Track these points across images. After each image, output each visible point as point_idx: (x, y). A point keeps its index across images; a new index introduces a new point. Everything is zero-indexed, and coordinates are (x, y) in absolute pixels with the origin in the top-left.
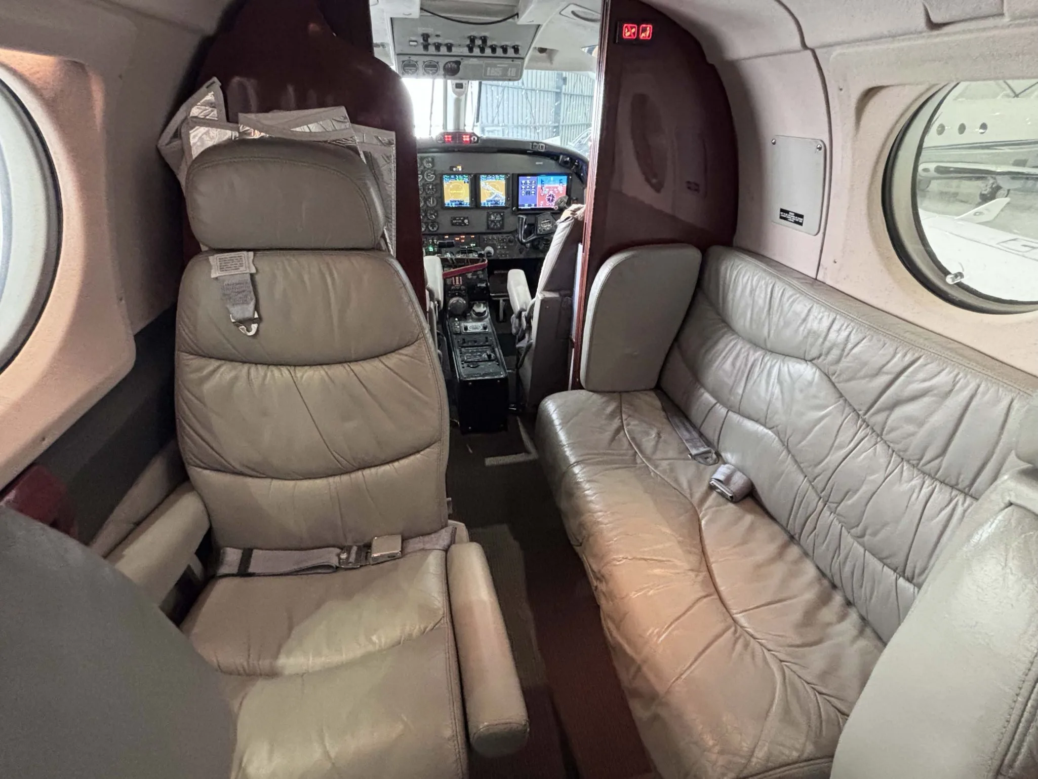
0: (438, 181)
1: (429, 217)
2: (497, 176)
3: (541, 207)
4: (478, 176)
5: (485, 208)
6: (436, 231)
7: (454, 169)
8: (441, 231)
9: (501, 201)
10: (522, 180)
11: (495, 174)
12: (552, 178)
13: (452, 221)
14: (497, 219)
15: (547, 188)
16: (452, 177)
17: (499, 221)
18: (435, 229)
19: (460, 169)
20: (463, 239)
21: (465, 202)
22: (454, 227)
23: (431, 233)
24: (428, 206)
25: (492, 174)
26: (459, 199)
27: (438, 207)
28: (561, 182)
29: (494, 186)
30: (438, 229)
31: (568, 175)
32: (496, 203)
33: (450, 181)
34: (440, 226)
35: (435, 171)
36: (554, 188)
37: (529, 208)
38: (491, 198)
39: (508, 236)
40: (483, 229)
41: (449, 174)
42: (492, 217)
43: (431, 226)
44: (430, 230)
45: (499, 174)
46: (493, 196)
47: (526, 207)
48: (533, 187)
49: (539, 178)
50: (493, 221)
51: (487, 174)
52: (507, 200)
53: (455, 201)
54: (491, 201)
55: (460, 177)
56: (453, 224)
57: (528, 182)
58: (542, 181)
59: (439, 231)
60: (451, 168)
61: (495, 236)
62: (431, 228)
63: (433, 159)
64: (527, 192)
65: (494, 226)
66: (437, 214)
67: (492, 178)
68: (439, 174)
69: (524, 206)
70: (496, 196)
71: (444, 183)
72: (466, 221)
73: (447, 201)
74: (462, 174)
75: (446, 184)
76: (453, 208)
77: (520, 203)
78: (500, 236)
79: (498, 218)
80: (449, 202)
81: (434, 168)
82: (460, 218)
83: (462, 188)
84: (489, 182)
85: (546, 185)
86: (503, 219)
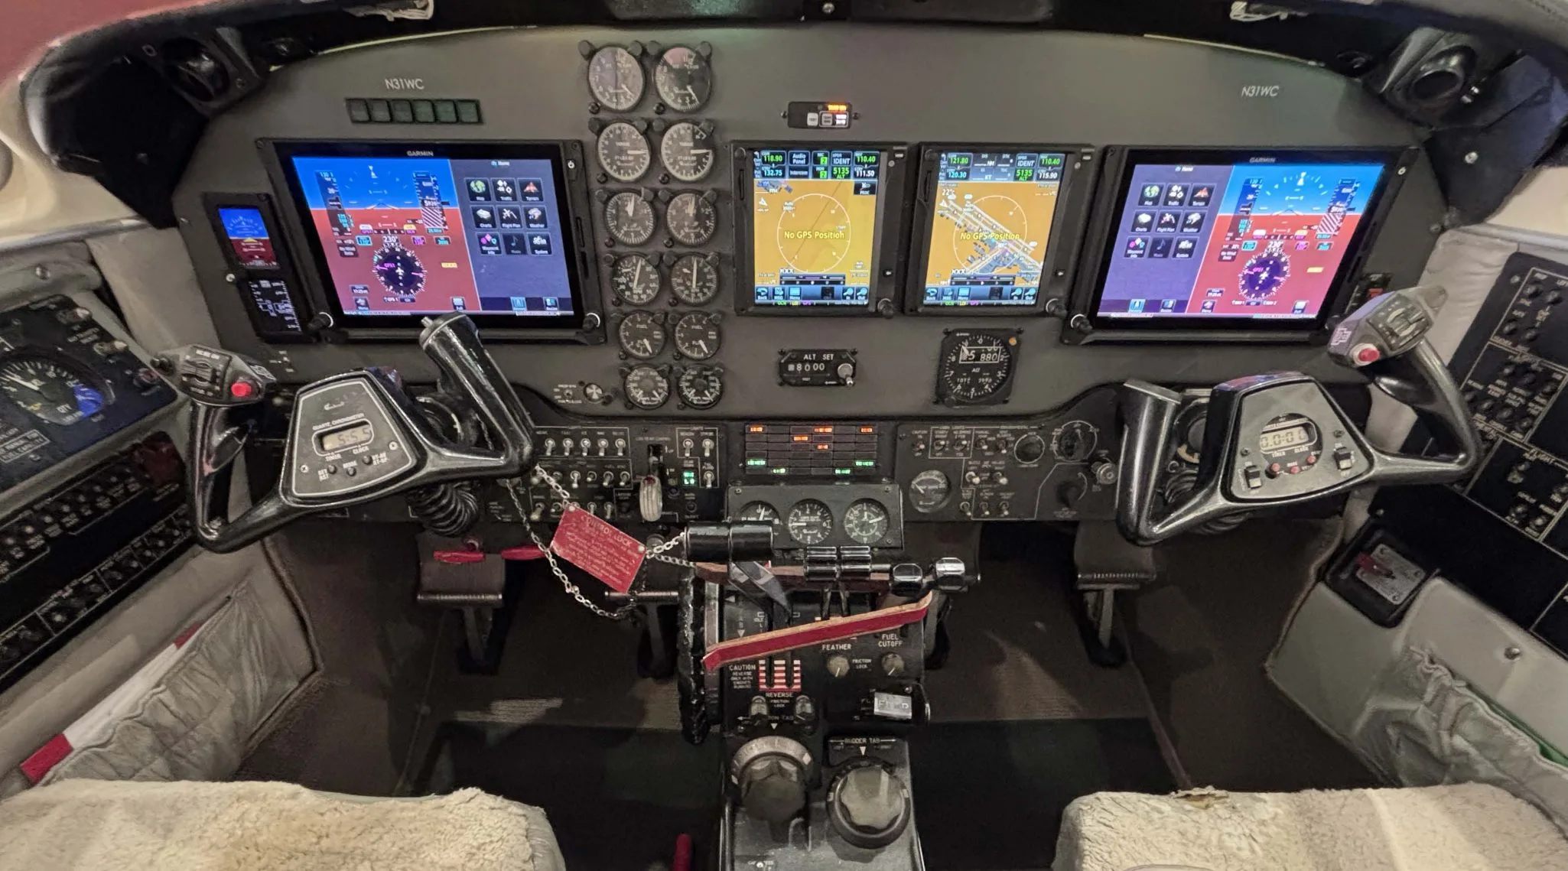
0: (726, 182)
1: (683, 349)
2: (1023, 160)
3: (1206, 313)
4: (927, 154)
5: (939, 313)
6: (711, 405)
7: (812, 119)
8: (737, 405)
9: (1020, 284)
10: (1148, 182)
11: (1014, 149)
12: (1303, 175)
13: (782, 368)
14: (985, 359)
15: (1260, 223)
16: (799, 158)
17: (991, 369)
18: (709, 397)
19: (842, 120)
20: (824, 438)
21: (851, 283)
22: (789, 391)
23: (688, 412)
24: (677, 300)
25: (998, 149)
26: (825, 272)
27: (729, 307)
28: (1341, 197)
29: (998, 211)
30: (718, 399)
31: (1388, 157)
32: (997, 293)
33: (787, 181)
34: (730, 387)
35: (715, 126)
36: (1297, 222)
37: (1149, 315)
38: (974, 269)
39: (1017, 434)
40: (915, 397)
41: (786, 147)
42: (966, 352)
43: (692, 384)
44: (686, 403)
45: (1034, 149)
46: (989, 258)
47: (1136, 312)
48: (1195, 217)
49: (1237, 173)
50: (961, 369)
51: (975, 148)
52: (1050, 277)
53: (805, 281)
54: (975, 281)
55: (838, 158)
56: (785, 380)
57: (1176, 191)
58: (1247, 189)
59: (727, 408)
60: (796, 115)
61: (961, 431)
62: (690, 394)
63: (705, 60)
64: (1156, 242)
65: (966, 388)
66: (720, 334)
67: (994, 171)
68: (738, 143)
69: (1124, 305)
70: (998, 262)
71: (758, 191)
72: (845, 370)
73: (766, 279)
74: (848, 147)
75: (764, 198)
76: (788, 313)
77: (1107, 295)
78: (983, 432)
79: (993, 355)
80: (774, 283)
81: (711, 113)
82: (820, 353)
83: (840, 214)
84: (978, 192)
85: (1260, 211)
86: (1010, 366)
